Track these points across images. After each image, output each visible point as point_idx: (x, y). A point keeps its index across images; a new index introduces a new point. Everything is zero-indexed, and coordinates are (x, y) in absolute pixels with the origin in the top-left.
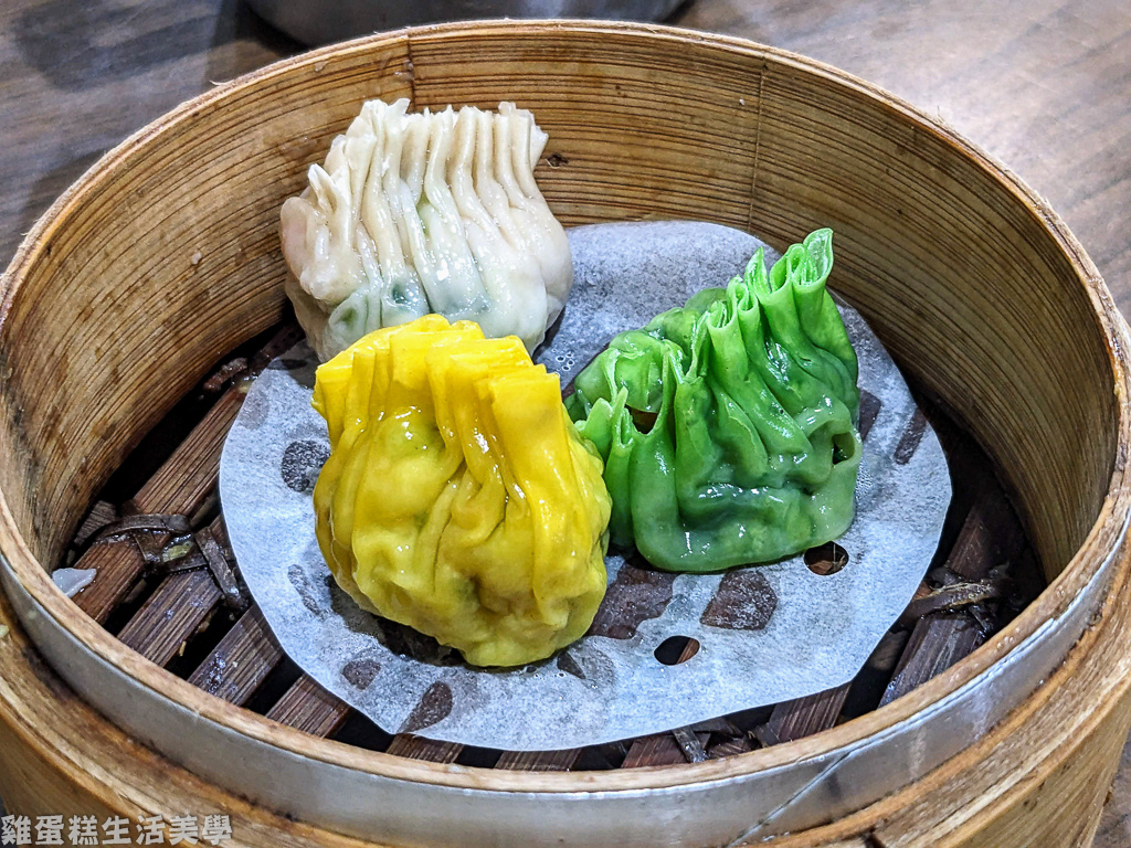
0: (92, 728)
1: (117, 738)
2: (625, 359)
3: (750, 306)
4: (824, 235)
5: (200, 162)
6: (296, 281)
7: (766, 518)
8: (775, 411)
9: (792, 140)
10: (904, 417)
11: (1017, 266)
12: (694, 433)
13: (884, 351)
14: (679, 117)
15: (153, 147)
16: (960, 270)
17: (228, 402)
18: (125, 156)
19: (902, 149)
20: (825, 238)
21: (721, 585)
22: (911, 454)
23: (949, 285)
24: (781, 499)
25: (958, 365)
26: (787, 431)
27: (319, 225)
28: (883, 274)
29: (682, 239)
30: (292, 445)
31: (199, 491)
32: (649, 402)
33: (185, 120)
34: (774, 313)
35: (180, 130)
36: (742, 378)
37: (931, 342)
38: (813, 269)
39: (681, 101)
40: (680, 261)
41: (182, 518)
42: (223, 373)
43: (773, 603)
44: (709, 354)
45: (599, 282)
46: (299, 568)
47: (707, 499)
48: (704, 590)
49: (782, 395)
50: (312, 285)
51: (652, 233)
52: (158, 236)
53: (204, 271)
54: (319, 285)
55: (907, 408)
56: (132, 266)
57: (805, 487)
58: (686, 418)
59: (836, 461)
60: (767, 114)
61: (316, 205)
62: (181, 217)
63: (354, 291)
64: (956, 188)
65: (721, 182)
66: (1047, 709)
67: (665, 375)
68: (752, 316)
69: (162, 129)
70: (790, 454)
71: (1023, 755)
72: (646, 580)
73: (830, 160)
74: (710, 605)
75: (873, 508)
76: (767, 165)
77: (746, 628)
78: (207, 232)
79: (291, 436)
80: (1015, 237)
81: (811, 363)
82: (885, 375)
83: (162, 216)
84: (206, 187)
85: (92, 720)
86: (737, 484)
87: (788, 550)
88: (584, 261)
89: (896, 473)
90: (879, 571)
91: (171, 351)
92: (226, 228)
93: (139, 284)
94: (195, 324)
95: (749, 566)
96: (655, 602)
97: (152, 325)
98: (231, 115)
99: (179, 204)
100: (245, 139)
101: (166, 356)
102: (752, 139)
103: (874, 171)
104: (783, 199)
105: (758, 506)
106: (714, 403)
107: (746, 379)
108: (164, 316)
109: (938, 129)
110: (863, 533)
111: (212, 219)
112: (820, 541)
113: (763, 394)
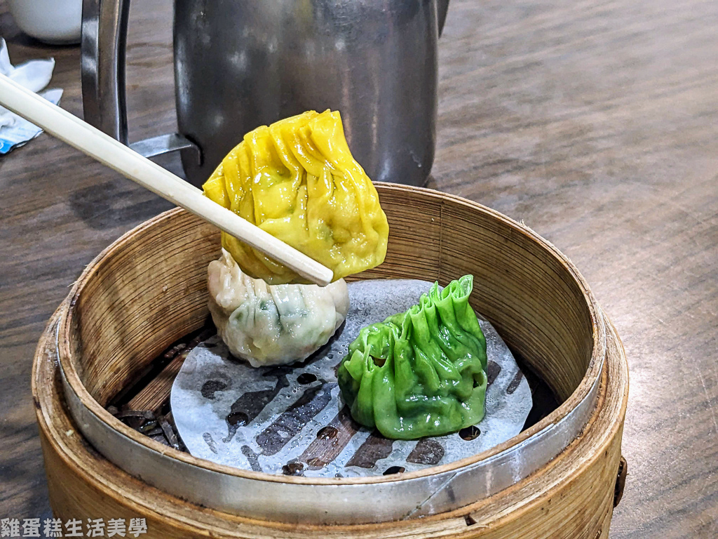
0: (112, 471)
1: (123, 475)
2: (373, 335)
3: (431, 306)
4: (469, 278)
5: (169, 241)
6: (214, 301)
7: (438, 411)
8: (443, 359)
9: (457, 238)
10: (512, 374)
11: (558, 291)
12: (404, 367)
13: (503, 341)
14: (403, 228)
15: (149, 231)
16: (535, 297)
17: (177, 361)
18: (135, 234)
19: (507, 240)
20: (470, 279)
21: (417, 445)
22: (514, 390)
23: (531, 306)
24: (447, 402)
25: (537, 346)
26: (448, 368)
27: (226, 273)
28: (501, 303)
29: (405, 287)
30: (208, 382)
31: (161, 401)
32: (383, 354)
33: (164, 220)
34: (442, 311)
35: (161, 225)
36: (427, 341)
37: (523, 334)
38: (462, 292)
39: (403, 220)
40: (403, 297)
41: (151, 412)
42: (174, 350)
43: (443, 452)
44: (411, 331)
45: (363, 308)
46: (208, 434)
47: (411, 402)
48: (409, 447)
49: (447, 351)
50: (222, 301)
51: (390, 284)
52: (147, 275)
53: (169, 296)
54: (226, 301)
55: (514, 369)
56: (134, 289)
57: (460, 399)
58: (399, 360)
59: (474, 387)
60: (445, 226)
61: (225, 264)
62: (160, 267)
63: (243, 303)
64: (531, 257)
65: (424, 260)
66: (554, 469)
67: (390, 339)
68: (431, 311)
69: (153, 223)
70: (450, 380)
71: (540, 487)
72: (381, 443)
73: (475, 247)
74: (411, 454)
75: (494, 413)
76: (446, 251)
77: (429, 464)
78: (171, 276)
79: (209, 378)
80: (557, 278)
81: (461, 337)
82: (504, 354)
83: (150, 266)
84: (172, 253)
85: (112, 468)
86: (424, 394)
87: (450, 429)
88: (356, 298)
89: (506, 398)
90: (495, 440)
91: (150, 335)
92: (180, 275)
93: (137, 298)
94: (162, 322)
95: (432, 436)
96: (384, 452)
97: (141, 320)
98: (186, 219)
99: (159, 261)
100: (192, 232)
101: (147, 337)
102: (438, 238)
103: (495, 252)
104: (454, 269)
105: (436, 406)
106: (414, 354)
107: (429, 342)
108: (148, 316)
109: (522, 229)
110: (488, 423)
111: (174, 270)
112: (466, 425)
113: (437, 349)
